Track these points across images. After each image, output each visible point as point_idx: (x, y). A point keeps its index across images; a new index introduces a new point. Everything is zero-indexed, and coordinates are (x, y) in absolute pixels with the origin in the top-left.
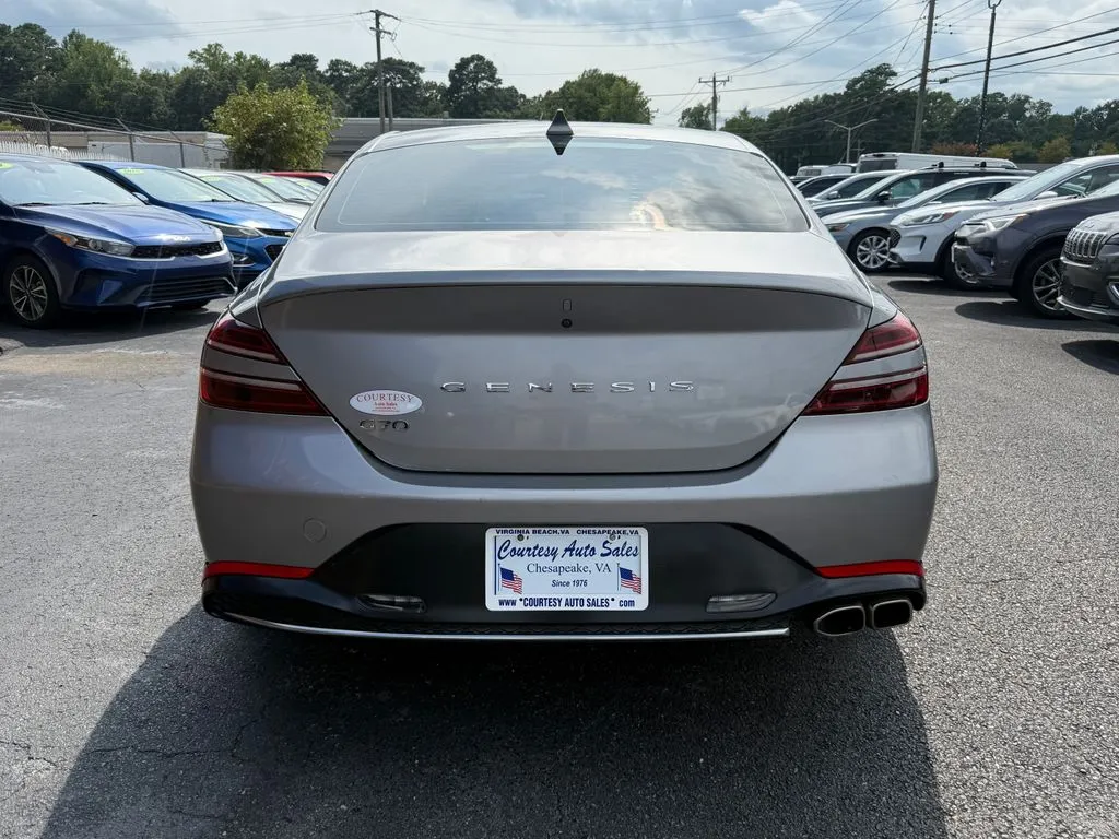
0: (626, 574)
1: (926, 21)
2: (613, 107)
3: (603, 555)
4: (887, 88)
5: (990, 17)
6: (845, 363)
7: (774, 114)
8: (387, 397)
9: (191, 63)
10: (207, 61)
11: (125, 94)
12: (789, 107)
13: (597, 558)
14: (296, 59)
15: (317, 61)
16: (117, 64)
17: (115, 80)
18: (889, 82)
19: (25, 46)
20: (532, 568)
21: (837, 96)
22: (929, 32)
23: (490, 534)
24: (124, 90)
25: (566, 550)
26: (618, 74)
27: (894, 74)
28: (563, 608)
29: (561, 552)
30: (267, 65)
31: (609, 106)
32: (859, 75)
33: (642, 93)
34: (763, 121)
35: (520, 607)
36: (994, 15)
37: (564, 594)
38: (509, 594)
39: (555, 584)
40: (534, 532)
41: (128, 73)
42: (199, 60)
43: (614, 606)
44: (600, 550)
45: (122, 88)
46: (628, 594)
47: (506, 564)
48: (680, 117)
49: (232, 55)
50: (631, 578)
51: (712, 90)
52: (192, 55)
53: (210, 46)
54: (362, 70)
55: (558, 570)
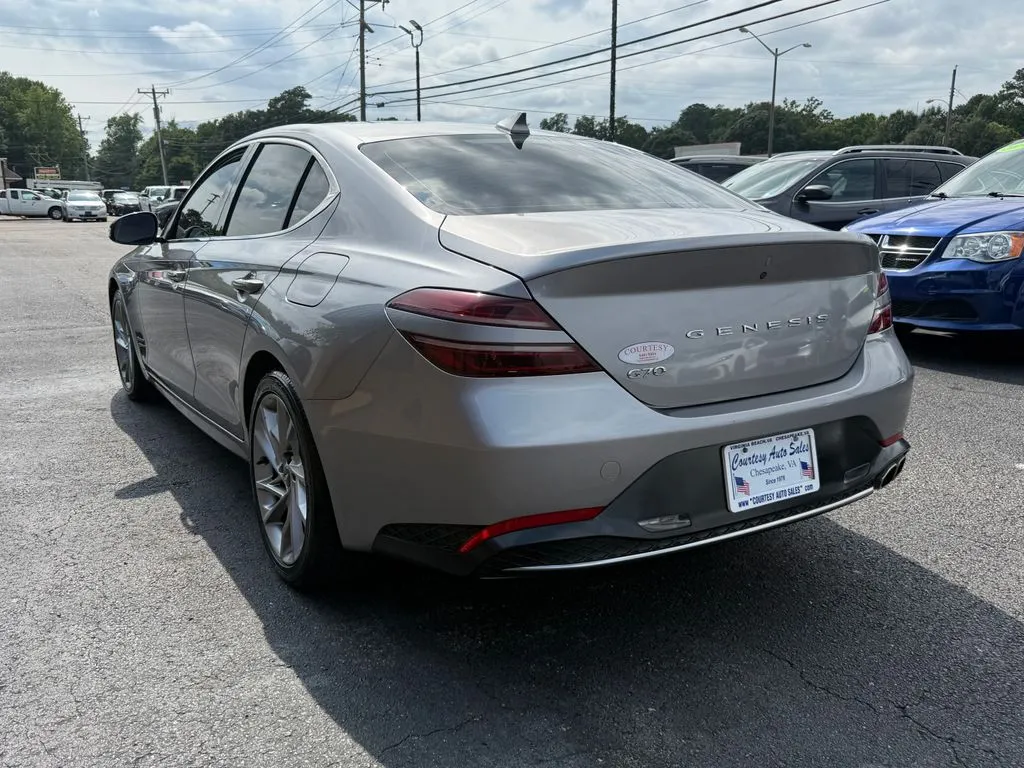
0: (804, 466)
1: (359, 53)
2: (32, 111)
3: (791, 454)
4: (305, 108)
5: (415, 54)
7: (202, 127)
8: (648, 348)
12: (216, 121)
13: (788, 458)
18: (305, 103)
20: (754, 473)
21: (260, 113)
22: (362, 62)
23: (727, 451)
25: (771, 454)
26: (33, 78)
27: (309, 96)
28: (776, 500)
29: (768, 457)
31: (28, 111)
32: (279, 96)
33: (63, 100)
34: (192, 132)
35: (751, 506)
36: (417, 53)
37: (775, 489)
38: (744, 498)
39: (768, 482)
40: (752, 444)
43: (803, 492)
44: (789, 451)
46: (807, 481)
47: (738, 473)
48: (106, 124)
50: (807, 469)
51: (153, 101)
55: (768, 471)
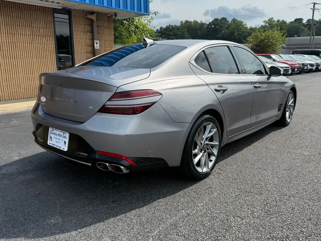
6: (108, 101)
8: (43, 98)
9: (264, 24)
10: (268, 23)
11: (244, 34)
13: (62, 138)
14: (296, 20)
15: (303, 20)
16: (243, 26)
17: (242, 30)
19: (221, 23)
20: (54, 137)
23: (50, 128)
24: (244, 33)
25: (58, 135)
30: (286, 22)
35: (51, 145)
37: (57, 144)
38: (50, 142)
40: (55, 130)
41: (246, 28)
42: (266, 23)
43: (62, 149)
45: (244, 32)
46: (64, 147)
47: (51, 135)
49: (276, 20)
50: (66, 144)
52: (264, 22)
53: (270, 19)
54: (318, 21)
55: (57, 139)
